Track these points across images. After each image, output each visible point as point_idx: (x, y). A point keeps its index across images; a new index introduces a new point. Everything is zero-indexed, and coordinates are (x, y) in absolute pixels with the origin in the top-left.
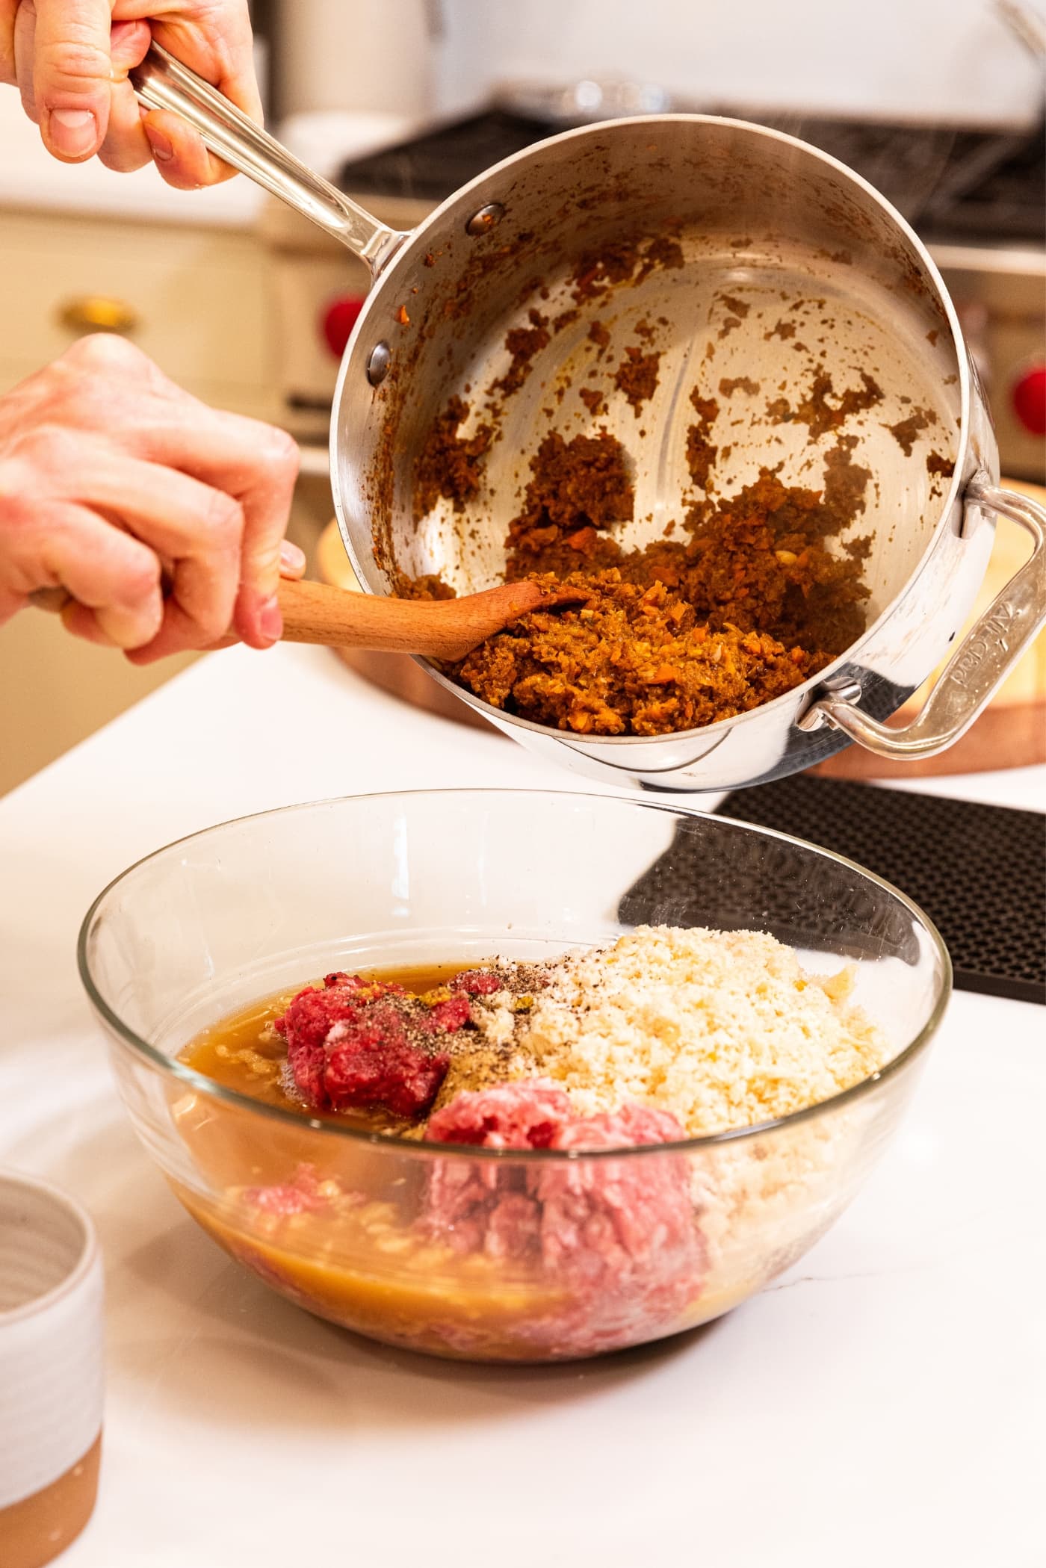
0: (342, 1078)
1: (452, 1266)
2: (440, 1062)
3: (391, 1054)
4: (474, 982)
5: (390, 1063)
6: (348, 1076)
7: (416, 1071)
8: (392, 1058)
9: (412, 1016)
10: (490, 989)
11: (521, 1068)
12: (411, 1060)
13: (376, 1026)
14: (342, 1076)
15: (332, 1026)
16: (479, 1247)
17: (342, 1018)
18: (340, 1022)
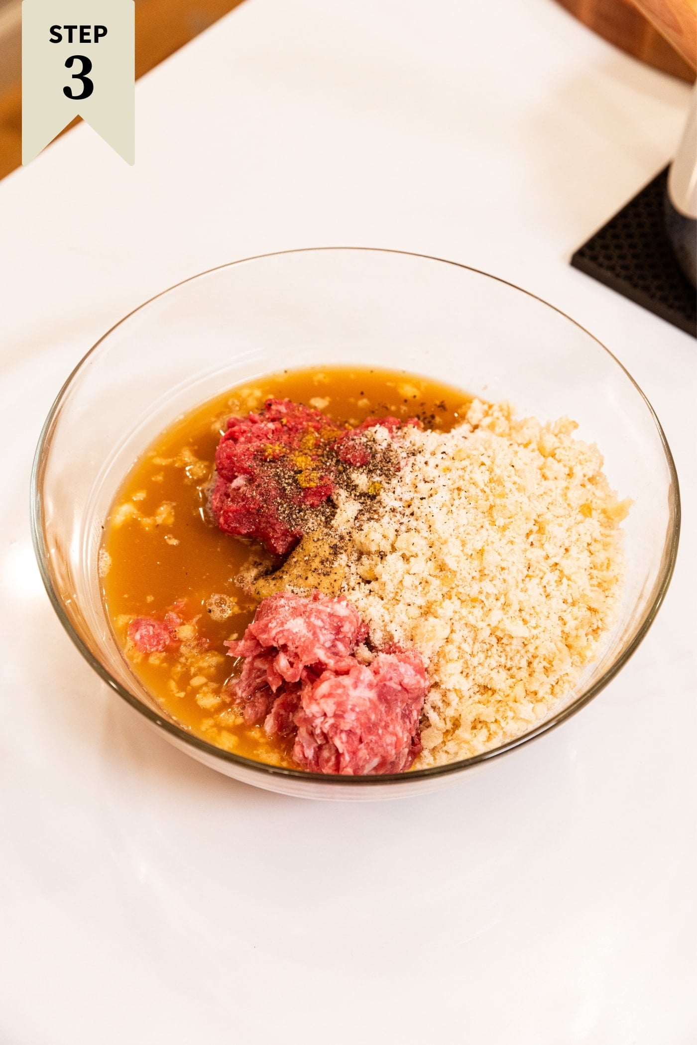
0: (228, 527)
1: (239, 730)
2: (296, 534)
3: (264, 519)
4: (349, 456)
5: (263, 525)
6: (232, 527)
7: (279, 535)
8: (264, 522)
9: (287, 492)
10: (358, 464)
11: (344, 564)
12: (277, 527)
13: (258, 497)
14: (229, 526)
15: (236, 477)
16: (261, 721)
17: (244, 473)
18: (242, 476)
